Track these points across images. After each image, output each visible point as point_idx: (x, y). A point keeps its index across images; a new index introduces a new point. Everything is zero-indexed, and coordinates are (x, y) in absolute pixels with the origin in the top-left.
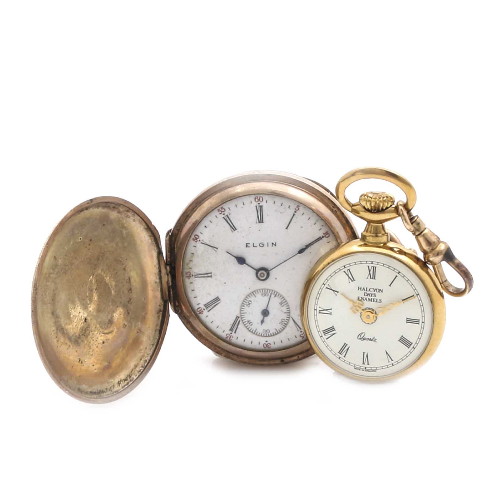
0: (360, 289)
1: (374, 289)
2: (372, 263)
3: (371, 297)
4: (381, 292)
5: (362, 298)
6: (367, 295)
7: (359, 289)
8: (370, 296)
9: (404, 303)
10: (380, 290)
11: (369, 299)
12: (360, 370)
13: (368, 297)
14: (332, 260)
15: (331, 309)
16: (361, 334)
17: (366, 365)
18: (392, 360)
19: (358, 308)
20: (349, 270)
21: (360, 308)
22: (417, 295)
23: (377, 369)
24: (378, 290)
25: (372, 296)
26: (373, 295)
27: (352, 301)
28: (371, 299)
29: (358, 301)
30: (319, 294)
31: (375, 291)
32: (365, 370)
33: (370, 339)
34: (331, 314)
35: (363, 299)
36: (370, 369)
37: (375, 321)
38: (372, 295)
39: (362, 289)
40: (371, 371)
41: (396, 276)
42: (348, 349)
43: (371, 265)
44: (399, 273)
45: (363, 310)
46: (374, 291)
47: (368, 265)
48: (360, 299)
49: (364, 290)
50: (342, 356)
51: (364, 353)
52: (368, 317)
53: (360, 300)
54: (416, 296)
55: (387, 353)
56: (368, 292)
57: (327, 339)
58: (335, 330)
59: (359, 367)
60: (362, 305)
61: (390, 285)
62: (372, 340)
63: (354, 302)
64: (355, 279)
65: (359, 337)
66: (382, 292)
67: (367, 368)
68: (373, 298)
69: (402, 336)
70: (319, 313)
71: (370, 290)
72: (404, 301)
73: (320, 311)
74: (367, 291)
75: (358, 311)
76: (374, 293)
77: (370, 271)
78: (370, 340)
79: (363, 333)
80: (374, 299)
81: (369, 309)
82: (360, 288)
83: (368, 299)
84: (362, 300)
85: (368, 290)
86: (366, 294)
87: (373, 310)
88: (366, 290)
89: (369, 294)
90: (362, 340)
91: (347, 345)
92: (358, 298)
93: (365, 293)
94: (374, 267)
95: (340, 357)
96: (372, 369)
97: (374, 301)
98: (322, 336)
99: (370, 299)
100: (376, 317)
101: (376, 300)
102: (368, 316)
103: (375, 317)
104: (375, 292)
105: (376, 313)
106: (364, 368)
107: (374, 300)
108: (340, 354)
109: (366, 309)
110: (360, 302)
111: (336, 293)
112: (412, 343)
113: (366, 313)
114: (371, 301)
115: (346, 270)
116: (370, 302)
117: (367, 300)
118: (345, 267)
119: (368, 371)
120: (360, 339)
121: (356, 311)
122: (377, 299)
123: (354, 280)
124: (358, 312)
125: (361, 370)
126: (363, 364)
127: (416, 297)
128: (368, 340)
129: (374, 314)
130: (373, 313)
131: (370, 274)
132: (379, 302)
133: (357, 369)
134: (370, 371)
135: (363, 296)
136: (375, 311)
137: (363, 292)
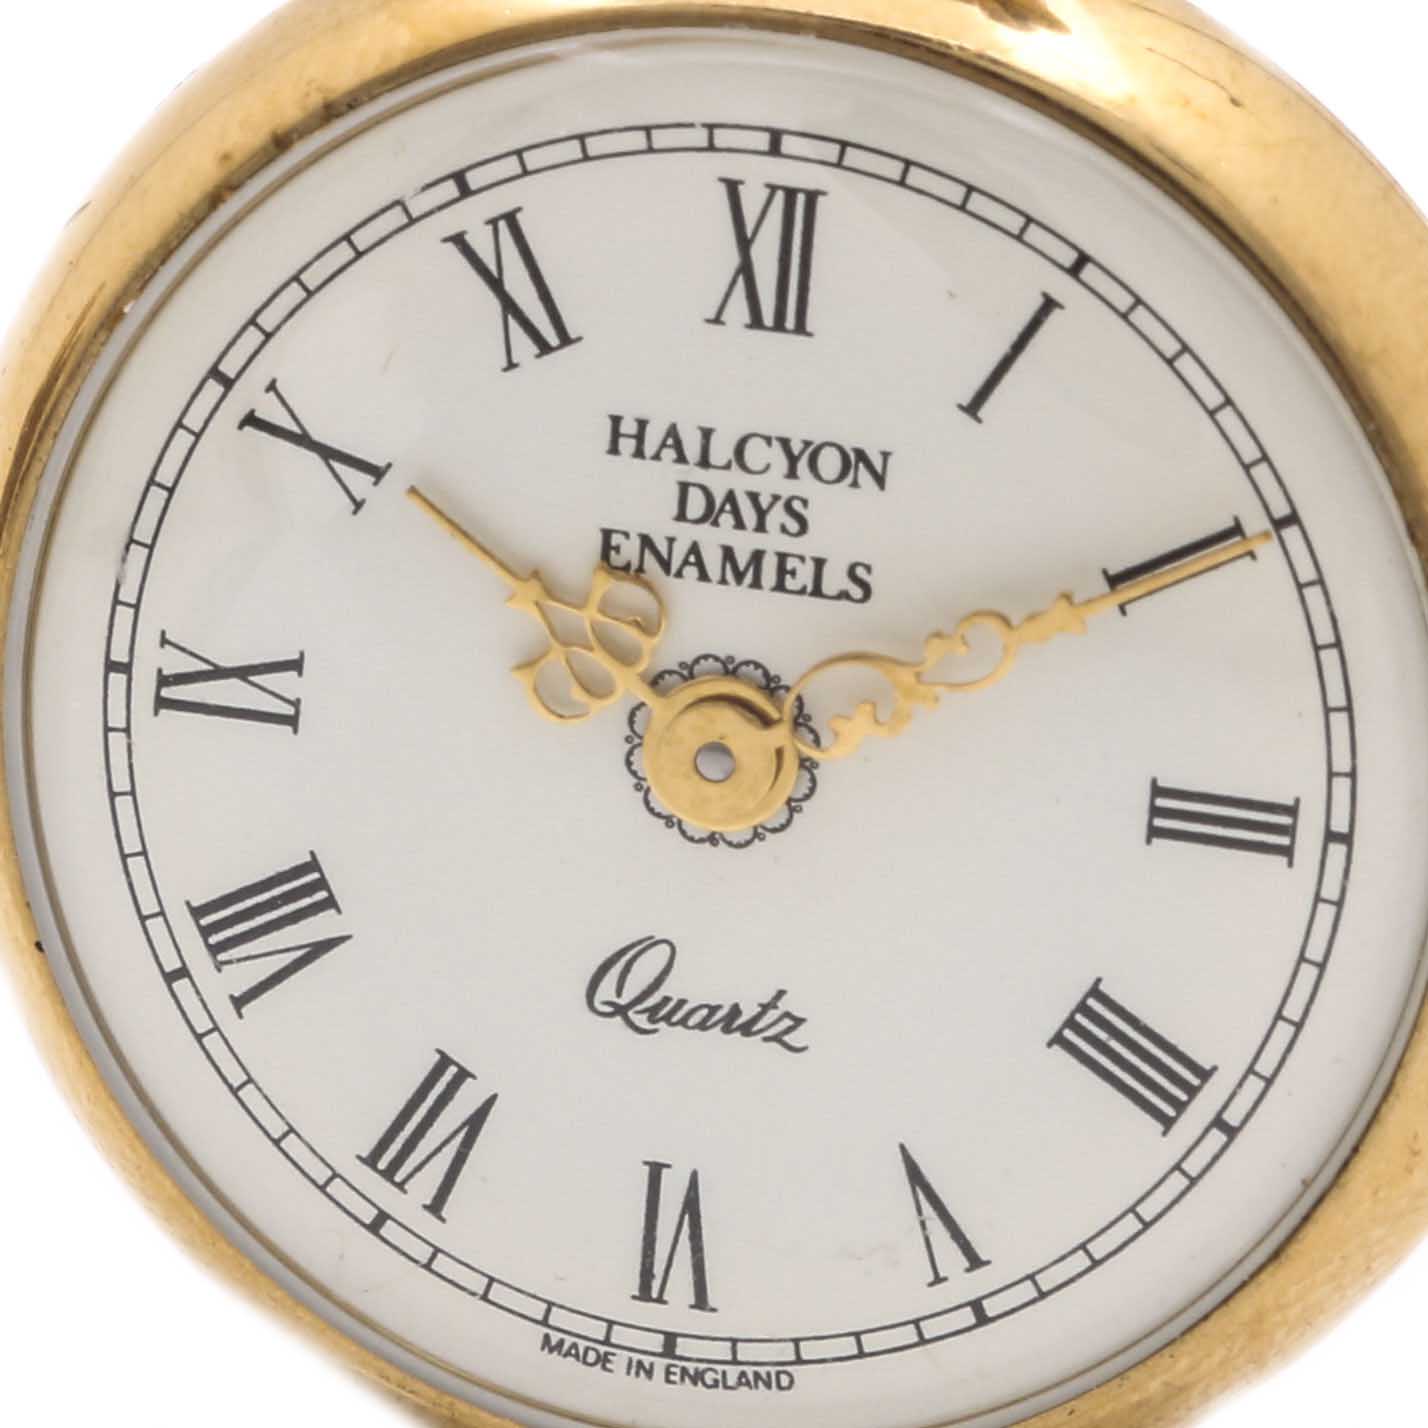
0: (627, 445)
1: (785, 443)
2: (775, 150)
3: (758, 541)
4: (864, 476)
5: (646, 542)
6: (710, 516)
7: (614, 450)
8: (740, 524)
9: (1122, 609)
10: (861, 455)
11: (728, 554)
12: (603, 1360)
13: (724, 532)
14: (316, 100)
15: (296, 665)
16: (622, 959)
17: (676, 1312)
18: (975, 1262)
19: (600, 660)
20: (511, 218)
21: (625, 656)
22: (1279, 524)
23: (799, 1361)
24: (830, 463)
25: (761, 527)
26: (777, 517)
27: (536, 577)
28: (757, 557)
29: (604, 584)
30: (163, 487)
31: (803, 466)
32: (661, 1363)
33: (736, 1011)
34: (292, 721)
35: (666, 565)
36: (722, 1351)
37: (793, 806)
38: (762, 514)
39: (651, 445)
40: (733, 1373)
41: (1049, 305)
42: (475, 1122)
43: (758, 175)
44: (1075, 271)
45: (655, 682)
46: (792, 474)
47: (733, 167)
48: (630, 550)
49: (681, 458)
50: (408, 1205)
51: (656, 1170)
52: (712, 767)
53: (633, 572)
54: (1266, 535)
55: (915, 1176)
56: (718, 483)
57: (239, 1002)
58: (330, 903)
59: (598, 1331)
60: (648, 628)
61: (973, 408)
62: (747, 1030)
63: (550, 592)
64: (572, 331)
65: (606, 990)
66: (880, 480)
67: (683, 1347)
68: (773, 542)
69: (1095, 992)
70: (161, 703)
71: (740, 451)
72: (1128, 591)
73: (163, 681)
74: (704, 462)
75: (597, 688)
76: (787, 488)
77: (744, 243)
78: (732, 1021)
79: (650, 943)
80: (782, 557)
81: (730, 669)
82: (628, 427)
83: (713, 561)
84: (650, 562)
85: (721, 452)
86: (696, 505)
87: (771, 686)
88: (692, 450)
89: (731, 497)
90: (642, 1021)
91: (463, 1075)
92: (607, 548)
93: (684, 487)
94: (791, 194)
95: (382, 1217)
96: (745, 1352)
97: (780, 587)
98: (183, 972)
99: (742, 560)
100: (807, 765)
101: (805, 575)
102: (719, 749)
103: (790, 763)
104: (805, 484)
105: (801, 720)
106: (656, 1343)
107: (782, 571)
108: (388, 1174)
109: (688, 672)
110: (629, 593)
111: (359, 481)
112: (1205, 1075)
113: (692, 717)
114: (756, 584)
115: (471, 218)
116: (740, 593)
117: (704, 576)
118: (465, 192)
119: (697, 1378)
120: (620, 1011)
121: (577, 694)
122: (819, 563)
123: (566, 340)
124: (596, 706)
125: (620, 1359)
126: (644, 1294)
127: (1269, 551)
128: (703, 1026)
129: (780, 735)
130: (766, 722)
131: (746, 269)
132: (844, 595)
133: (572, 1352)
134: (721, 1383)
135: (662, 525)
136: (790, 700)
137: (668, 473)
